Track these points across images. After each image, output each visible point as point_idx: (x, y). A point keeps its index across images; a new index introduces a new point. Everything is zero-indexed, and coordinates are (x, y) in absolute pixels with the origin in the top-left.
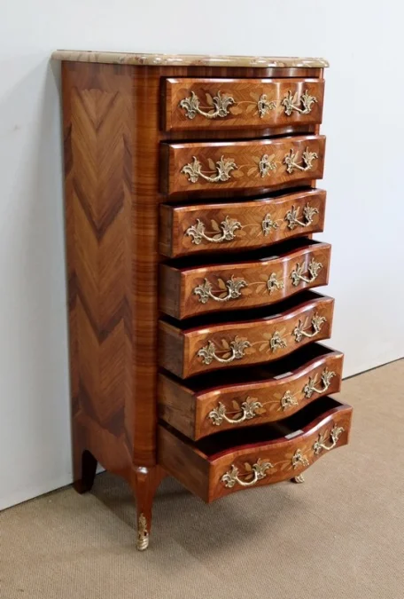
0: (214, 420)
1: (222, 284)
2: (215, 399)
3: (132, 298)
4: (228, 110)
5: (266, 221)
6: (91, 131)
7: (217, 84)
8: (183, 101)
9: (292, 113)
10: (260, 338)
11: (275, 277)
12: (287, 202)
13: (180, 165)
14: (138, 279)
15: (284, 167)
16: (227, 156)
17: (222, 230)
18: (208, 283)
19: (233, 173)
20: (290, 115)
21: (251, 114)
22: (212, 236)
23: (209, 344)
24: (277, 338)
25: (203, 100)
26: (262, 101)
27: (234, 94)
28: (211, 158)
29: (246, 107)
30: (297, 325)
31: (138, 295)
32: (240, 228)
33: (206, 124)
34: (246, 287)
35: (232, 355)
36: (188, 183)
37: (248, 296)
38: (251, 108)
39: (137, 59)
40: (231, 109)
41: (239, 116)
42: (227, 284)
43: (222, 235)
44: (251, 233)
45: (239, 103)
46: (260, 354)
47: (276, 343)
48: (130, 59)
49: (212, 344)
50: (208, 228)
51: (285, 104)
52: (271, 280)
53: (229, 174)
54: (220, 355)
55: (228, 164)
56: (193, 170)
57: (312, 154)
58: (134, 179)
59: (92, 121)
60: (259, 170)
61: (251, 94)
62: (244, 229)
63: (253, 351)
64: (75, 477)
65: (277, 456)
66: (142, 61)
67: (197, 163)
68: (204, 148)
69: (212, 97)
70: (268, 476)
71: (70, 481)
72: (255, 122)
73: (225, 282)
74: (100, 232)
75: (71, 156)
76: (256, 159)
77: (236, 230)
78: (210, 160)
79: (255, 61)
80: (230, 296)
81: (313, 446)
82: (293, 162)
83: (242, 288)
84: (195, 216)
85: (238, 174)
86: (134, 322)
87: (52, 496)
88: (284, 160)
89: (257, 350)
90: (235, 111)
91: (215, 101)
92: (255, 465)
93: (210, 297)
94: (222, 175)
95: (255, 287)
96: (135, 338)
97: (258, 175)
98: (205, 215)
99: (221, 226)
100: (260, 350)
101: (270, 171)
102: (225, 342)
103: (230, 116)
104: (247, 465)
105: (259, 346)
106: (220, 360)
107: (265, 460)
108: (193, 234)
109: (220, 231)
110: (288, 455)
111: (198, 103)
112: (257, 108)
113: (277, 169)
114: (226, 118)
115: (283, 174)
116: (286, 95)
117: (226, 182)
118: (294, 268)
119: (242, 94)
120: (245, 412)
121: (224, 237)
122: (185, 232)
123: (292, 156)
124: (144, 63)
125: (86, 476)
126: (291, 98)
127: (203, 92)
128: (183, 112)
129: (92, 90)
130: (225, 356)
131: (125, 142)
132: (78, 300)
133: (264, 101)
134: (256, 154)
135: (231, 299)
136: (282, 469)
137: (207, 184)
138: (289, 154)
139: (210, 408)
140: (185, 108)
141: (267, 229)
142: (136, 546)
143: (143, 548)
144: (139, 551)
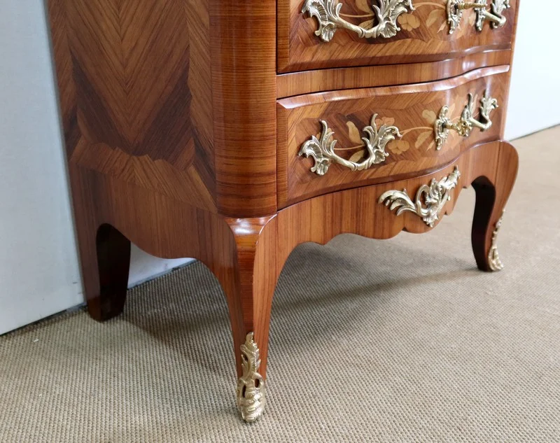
70: (392, 157)
87: (40, 330)
92: (368, 129)
107: (387, 119)
110: (429, 115)
136: (417, 144)
142: (240, 413)
143: (254, 416)
144: (245, 421)
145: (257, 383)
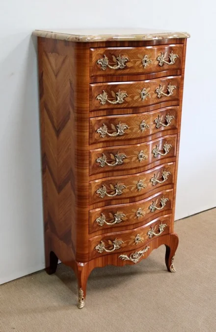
0: (99, 223)
1: (112, 157)
2: (100, 212)
3: (75, 170)
4: (125, 64)
5: (142, 124)
6: (53, 77)
7: (119, 50)
8: (99, 61)
9: (163, 64)
10: (131, 184)
11: (142, 153)
12: (155, 114)
13: (96, 95)
14: (78, 160)
15: (156, 95)
16: (122, 89)
17: (117, 129)
18: (104, 156)
19: (126, 99)
20: (162, 66)
21: (138, 66)
22: (111, 133)
23: (103, 186)
24: (141, 183)
25: (110, 60)
26: (145, 59)
27: (128, 55)
28: (113, 91)
29: (135, 63)
30: (153, 176)
31: (78, 168)
32: (127, 128)
33: (112, 72)
34: (126, 158)
35: (116, 193)
36: (100, 105)
37: (127, 163)
38: (138, 63)
39: (76, 38)
40: (127, 64)
41: (131, 68)
42: (115, 157)
43: (117, 132)
44: (134, 131)
45: (132, 60)
46: (132, 192)
47: (140, 186)
48: (73, 38)
49: (104, 187)
50: (109, 128)
51: (159, 59)
52: (140, 154)
53: (124, 99)
54: (109, 193)
55: (123, 94)
56: (103, 98)
57: (172, 86)
58: (75, 105)
59: (53, 71)
60: (141, 97)
61: (139, 55)
62: (130, 129)
63: (128, 190)
64: (46, 266)
65: (126, 237)
66: (79, 39)
67: (105, 94)
68: (109, 85)
69: (116, 58)
70: (121, 248)
71: (44, 267)
72: (141, 71)
73: (114, 156)
74: (58, 132)
75: (43, 89)
76: (139, 91)
77: (125, 129)
78: (112, 92)
79: (144, 37)
80: (117, 163)
81: (147, 233)
82: (161, 91)
83: (124, 159)
84: (102, 122)
85: (129, 99)
86: (76, 183)
87: (33, 276)
88: (156, 91)
89: (130, 190)
90: (129, 65)
91: (118, 60)
92: (114, 241)
93: (106, 163)
94: (120, 99)
95: (131, 158)
96: (76, 192)
97: (140, 99)
98: (107, 122)
99: (116, 127)
100: (132, 190)
101: (147, 97)
102: (112, 186)
103: (126, 68)
104: (109, 241)
105: (131, 188)
106: (109, 195)
107: (119, 239)
108: (101, 132)
109: (116, 130)
110: (133, 237)
111: (107, 61)
112: (142, 63)
113: (151, 95)
114: (123, 69)
115: (155, 98)
116: (160, 54)
117: (122, 104)
118: (155, 147)
119: (133, 55)
120: (116, 219)
121: (118, 133)
122: (96, 131)
123: (161, 88)
124: (80, 41)
125: (52, 265)
126: (162, 56)
127: (110, 55)
128: (99, 66)
129: (53, 54)
130: (112, 193)
131: (71, 84)
132: (47, 169)
133: (146, 59)
134: (139, 88)
135: (117, 165)
136: (129, 244)
137: (111, 105)
138: (159, 87)
139: (97, 217)
140: (100, 64)
141: (143, 129)
142: (78, 306)
143: (81, 307)
144: (79, 308)
145: (83, 299)
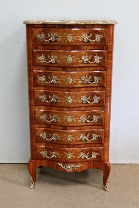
0: (42, 137)
1: (50, 97)
4: (55, 39)
5: (69, 79)
8: (38, 35)
10: (63, 117)
11: (70, 98)
13: (37, 56)
15: (82, 61)
16: (54, 54)
18: (45, 95)
21: (65, 41)
22: (48, 81)
24: (70, 118)
26: (69, 36)
27: (58, 33)
28: (49, 55)
29: (63, 38)
30: (82, 116)
33: (48, 43)
36: (40, 63)
37: (60, 103)
41: (60, 41)
45: (60, 37)
49: (45, 115)
50: (47, 78)
51: (84, 38)
53: (55, 61)
55: (55, 57)
57: (99, 57)
61: (64, 34)
62: (60, 81)
65: (61, 152)
67: (43, 56)
68: (46, 51)
69: (50, 34)
72: (66, 44)
76: (66, 57)
77: (57, 80)
79: (67, 22)
83: (57, 99)
84: (42, 73)
85: (59, 61)
88: (81, 58)
89: (62, 121)
90: (58, 39)
94: (52, 60)
95: (62, 100)
97: (67, 62)
98: (46, 74)
99: (51, 78)
101: (73, 61)
102: (50, 116)
103: (56, 41)
104: (50, 151)
106: (47, 121)
108: (41, 79)
111: (44, 36)
112: (67, 39)
113: (77, 61)
116: (84, 34)
117: (54, 64)
118: (83, 97)
120: (53, 138)
122: (38, 78)
123: (87, 57)
126: (87, 36)
127: (46, 33)
128: (38, 39)
136: (63, 157)
138: (84, 56)
139: (40, 133)
143: (31, 187)
145: (33, 183)
